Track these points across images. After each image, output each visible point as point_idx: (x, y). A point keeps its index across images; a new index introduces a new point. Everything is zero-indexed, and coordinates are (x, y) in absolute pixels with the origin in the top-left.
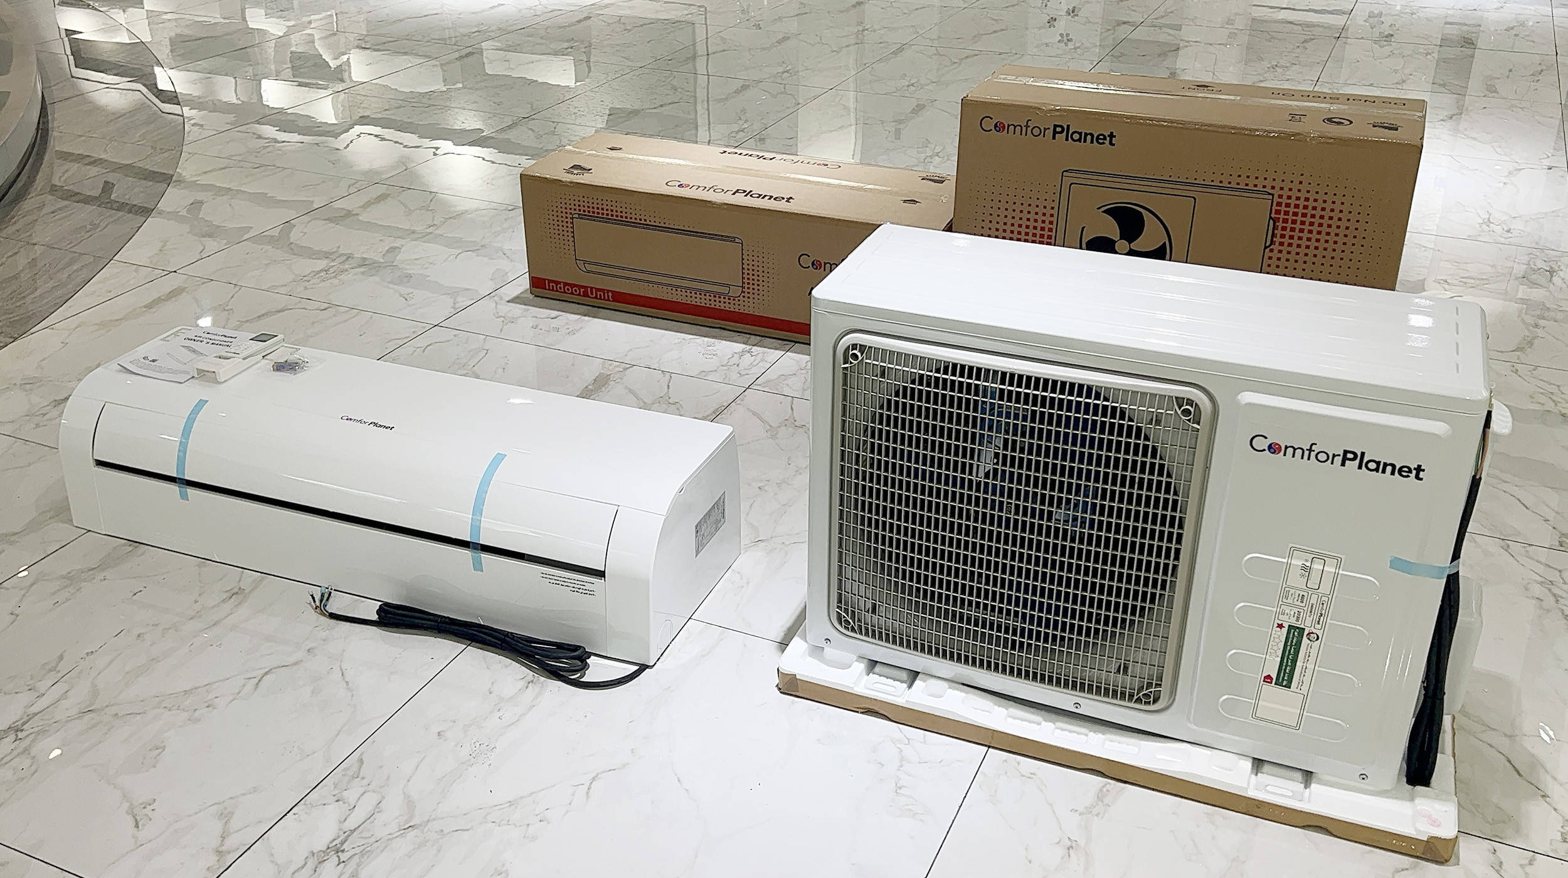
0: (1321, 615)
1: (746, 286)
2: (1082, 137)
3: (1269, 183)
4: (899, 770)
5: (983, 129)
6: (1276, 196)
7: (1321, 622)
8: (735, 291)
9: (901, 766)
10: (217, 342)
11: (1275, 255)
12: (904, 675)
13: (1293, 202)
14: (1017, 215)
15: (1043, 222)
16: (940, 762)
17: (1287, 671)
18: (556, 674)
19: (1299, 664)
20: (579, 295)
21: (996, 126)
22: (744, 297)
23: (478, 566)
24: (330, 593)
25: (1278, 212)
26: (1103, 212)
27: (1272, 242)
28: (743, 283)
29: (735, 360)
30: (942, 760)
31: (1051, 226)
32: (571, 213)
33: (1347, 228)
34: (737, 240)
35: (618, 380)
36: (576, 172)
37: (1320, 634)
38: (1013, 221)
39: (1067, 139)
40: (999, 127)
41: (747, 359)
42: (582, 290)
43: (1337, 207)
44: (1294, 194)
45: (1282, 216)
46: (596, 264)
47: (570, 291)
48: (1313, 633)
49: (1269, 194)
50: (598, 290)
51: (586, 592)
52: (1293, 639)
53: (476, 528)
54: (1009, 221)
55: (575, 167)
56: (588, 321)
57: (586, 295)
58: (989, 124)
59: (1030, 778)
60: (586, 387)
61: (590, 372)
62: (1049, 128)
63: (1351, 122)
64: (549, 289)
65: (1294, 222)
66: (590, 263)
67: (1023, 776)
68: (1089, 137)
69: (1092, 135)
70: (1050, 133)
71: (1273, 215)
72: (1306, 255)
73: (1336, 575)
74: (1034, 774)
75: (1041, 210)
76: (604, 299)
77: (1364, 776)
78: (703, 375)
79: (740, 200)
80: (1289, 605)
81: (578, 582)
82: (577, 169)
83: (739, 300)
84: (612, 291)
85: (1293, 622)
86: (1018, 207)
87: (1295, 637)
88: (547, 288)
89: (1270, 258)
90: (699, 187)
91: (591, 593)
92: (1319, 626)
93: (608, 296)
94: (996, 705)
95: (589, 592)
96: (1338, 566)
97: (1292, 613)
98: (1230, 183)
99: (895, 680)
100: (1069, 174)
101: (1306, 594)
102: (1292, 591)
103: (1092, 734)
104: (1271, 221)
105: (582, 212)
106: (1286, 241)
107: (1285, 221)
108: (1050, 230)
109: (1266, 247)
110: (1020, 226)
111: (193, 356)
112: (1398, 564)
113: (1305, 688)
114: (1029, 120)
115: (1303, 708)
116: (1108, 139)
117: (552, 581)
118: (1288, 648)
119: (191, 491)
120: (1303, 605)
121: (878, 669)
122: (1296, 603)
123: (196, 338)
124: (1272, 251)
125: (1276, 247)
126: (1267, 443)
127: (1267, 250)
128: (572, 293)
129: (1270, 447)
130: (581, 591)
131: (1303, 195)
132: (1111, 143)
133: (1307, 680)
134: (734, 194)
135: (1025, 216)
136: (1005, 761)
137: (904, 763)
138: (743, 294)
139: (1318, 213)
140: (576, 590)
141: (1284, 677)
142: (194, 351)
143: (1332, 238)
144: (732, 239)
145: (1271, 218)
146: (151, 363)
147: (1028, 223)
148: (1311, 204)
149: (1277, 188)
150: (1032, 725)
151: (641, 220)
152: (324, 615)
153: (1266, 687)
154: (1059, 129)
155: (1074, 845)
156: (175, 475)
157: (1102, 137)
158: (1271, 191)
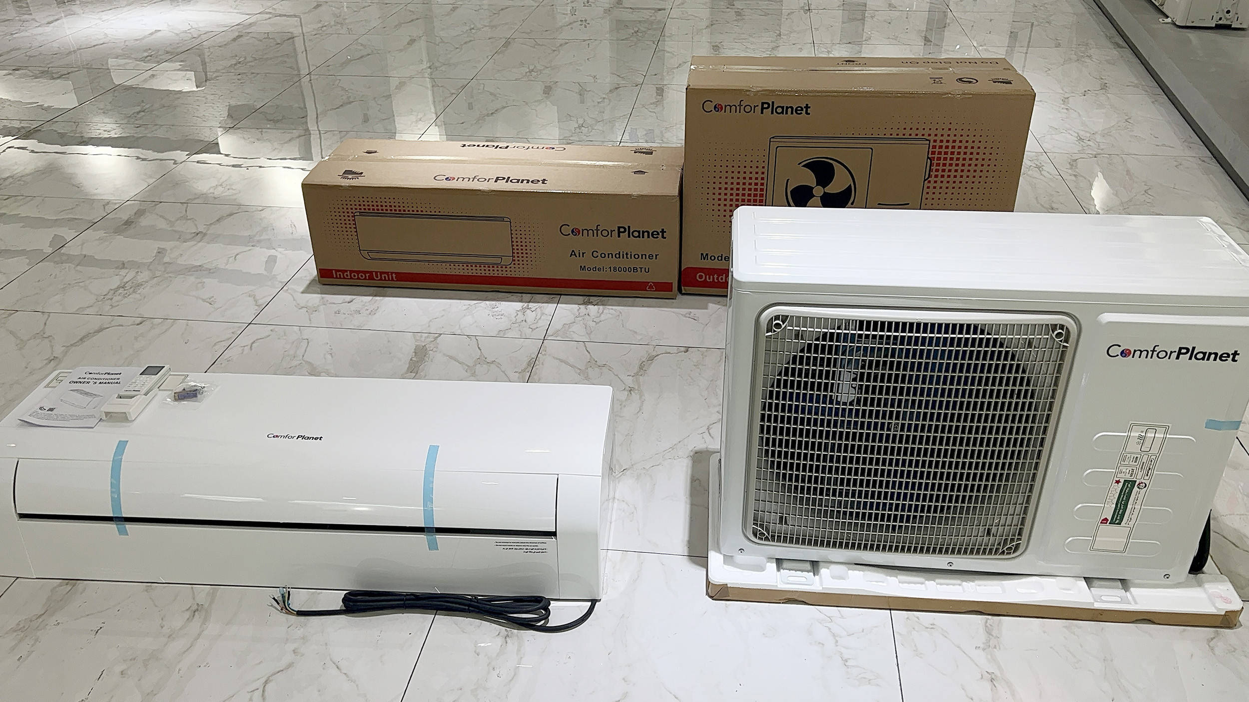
0: (1150, 469)
1: (515, 255)
2: (784, 110)
3: (926, 132)
4: (837, 646)
5: (705, 111)
6: (932, 141)
7: (1149, 475)
8: (507, 261)
9: (837, 642)
10: (104, 381)
11: (932, 185)
12: (808, 566)
13: (944, 144)
14: (736, 175)
15: (756, 179)
16: (863, 631)
17: (1120, 513)
18: (528, 625)
19: (1129, 506)
20: (365, 279)
21: (715, 107)
22: (514, 264)
23: (433, 546)
24: (289, 592)
25: (933, 153)
26: (803, 166)
27: (930, 176)
28: (513, 253)
29: (521, 317)
30: (863, 630)
31: (762, 181)
32: (352, 213)
33: (983, 159)
34: (505, 220)
35: (435, 349)
36: (350, 176)
37: (1147, 482)
38: (732, 180)
39: (772, 113)
40: (718, 108)
41: (530, 315)
42: (367, 275)
43: (976, 145)
44: (945, 138)
45: (936, 156)
46: (378, 252)
47: (356, 277)
48: (1142, 483)
49: (927, 140)
50: (382, 273)
51: (538, 551)
52: (1126, 489)
53: (428, 513)
54: (729, 181)
55: (346, 172)
56: (381, 300)
57: (371, 278)
58: (710, 106)
59: (932, 628)
60: (411, 360)
61: (407, 346)
62: (758, 106)
63: (977, 81)
64: (337, 278)
65: (945, 159)
66: (371, 251)
67: (927, 628)
68: (790, 110)
69: (792, 108)
70: (759, 109)
71: (930, 156)
72: (954, 182)
73: (1164, 439)
74: (934, 625)
75: (754, 170)
76: (389, 280)
77: (1168, 576)
78: (501, 334)
79: (502, 186)
80: (1125, 466)
81: (531, 544)
82: (349, 174)
83: (510, 267)
84: (395, 273)
85: (1128, 477)
86: (736, 169)
87: (1128, 486)
88: (335, 276)
89: (928, 187)
90: (464, 179)
91: (543, 551)
92: (1146, 478)
93: (392, 277)
94: (887, 576)
95: (541, 551)
96: (1166, 433)
97: (1128, 471)
98: (898, 135)
99: (802, 571)
100: (775, 140)
101: (1139, 456)
102: (1129, 455)
103: (964, 583)
104: (929, 160)
105: (363, 211)
106: (940, 173)
107: (939, 159)
108: (762, 184)
109: (925, 180)
110: (738, 184)
111: (89, 399)
112: (1212, 424)
113: (1131, 524)
114: (741, 101)
115: (1129, 537)
116: (804, 109)
117: (505, 547)
118: (1122, 496)
119: (129, 526)
120: (1137, 464)
121: (785, 565)
122: (1131, 463)
123: (80, 380)
124: (929, 182)
125: (932, 179)
126: (1121, 349)
127: (926, 182)
128: (358, 278)
129: (1122, 353)
130: (533, 551)
131: (951, 138)
132: (807, 113)
133: (1134, 517)
134: (496, 181)
135: (742, 175)
136: (908, 618)
137: (837, 638)
138: (513, 262)
139: (962, 150)
140: (529, 550)
141: (1117, 518)
142: (87, 394)
143: (972, 168)
144: (502, 219)
145: (928, 158)
146: (50, 412)
147: (744, 181)
148: (957, 144)
149: (933, 135)
150: (918, 585)
151: (417, 211)
152: (292, 614)
153: (1103, 526)
154: (766, 106)
155: (993, 676)
156: (112, 515)
157: (800, 109)
158: (928, 138)
